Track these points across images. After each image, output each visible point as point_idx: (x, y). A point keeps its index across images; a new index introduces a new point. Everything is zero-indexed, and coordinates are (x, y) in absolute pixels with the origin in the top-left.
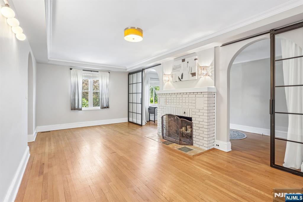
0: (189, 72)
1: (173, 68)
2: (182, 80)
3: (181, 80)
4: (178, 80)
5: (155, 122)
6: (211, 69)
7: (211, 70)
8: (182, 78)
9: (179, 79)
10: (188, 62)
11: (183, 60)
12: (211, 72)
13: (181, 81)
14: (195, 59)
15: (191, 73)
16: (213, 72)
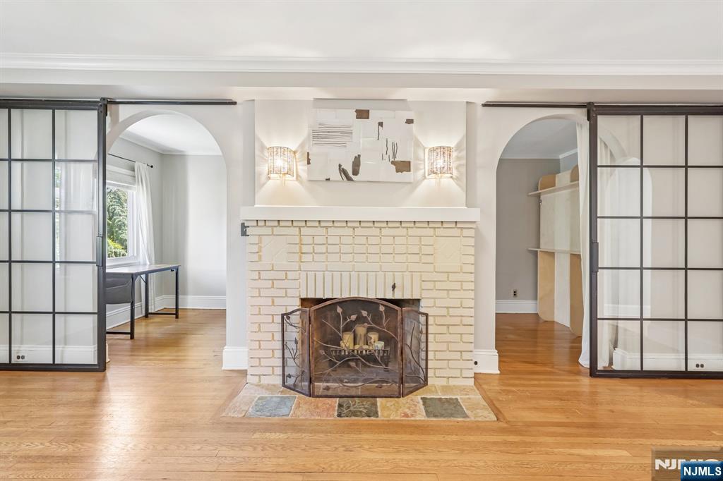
0: (386, 157)
1: (314, 131)
2: (354, 177)
3: (349, 179)
4: (336, 175)
5: (132, 337)
6: (458, 158)
7: (458, 163)
8: (356, 172)
9: (343, 171)
10: (381, 124)
11: (363, 114)
12: (457, 168)
13: (350, 183)
14: (410, 121)
15: (392, 160)
16: (463, 170)
